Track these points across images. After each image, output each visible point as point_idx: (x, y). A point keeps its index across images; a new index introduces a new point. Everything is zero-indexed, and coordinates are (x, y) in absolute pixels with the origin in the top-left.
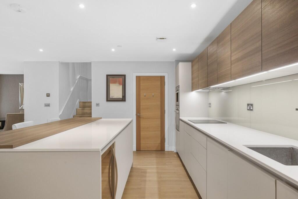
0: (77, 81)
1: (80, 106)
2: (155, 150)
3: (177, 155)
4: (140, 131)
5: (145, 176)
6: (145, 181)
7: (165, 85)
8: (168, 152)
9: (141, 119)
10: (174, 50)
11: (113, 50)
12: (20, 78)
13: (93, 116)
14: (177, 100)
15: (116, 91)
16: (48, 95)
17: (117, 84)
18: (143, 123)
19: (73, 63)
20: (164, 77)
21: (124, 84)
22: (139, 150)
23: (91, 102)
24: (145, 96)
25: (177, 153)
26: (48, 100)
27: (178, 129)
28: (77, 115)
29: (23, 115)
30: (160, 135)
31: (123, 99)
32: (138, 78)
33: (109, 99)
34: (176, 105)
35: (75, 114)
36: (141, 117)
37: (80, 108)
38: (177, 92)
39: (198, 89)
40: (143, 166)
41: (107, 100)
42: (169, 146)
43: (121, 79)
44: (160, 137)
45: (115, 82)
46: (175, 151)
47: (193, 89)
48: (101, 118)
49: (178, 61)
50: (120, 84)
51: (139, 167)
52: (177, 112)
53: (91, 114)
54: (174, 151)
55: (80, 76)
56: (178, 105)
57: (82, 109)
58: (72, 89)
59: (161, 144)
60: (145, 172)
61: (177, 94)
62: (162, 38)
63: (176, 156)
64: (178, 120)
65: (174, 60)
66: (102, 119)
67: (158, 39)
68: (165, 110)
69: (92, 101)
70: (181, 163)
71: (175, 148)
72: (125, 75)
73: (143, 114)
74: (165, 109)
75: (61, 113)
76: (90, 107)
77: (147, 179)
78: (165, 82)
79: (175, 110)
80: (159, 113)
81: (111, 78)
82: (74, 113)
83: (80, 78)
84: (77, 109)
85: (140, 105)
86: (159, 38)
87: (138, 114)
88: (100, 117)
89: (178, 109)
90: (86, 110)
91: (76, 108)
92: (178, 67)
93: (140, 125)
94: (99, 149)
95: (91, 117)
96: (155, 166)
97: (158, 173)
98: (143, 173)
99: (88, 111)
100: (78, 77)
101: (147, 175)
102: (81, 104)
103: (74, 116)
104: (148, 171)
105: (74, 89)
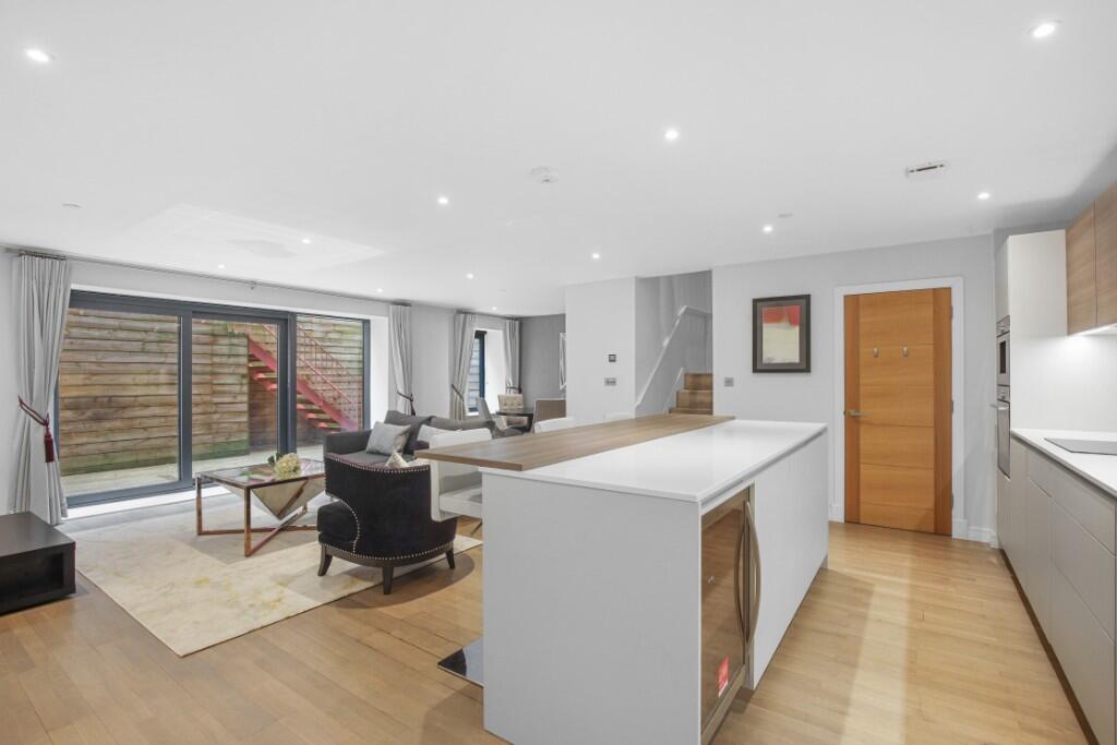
0: (678, 322)
1: (685, 384)
2: (913, 528)
3: (1001, 557)
4: (859, 463)
5: (867, 605)
6: (864, 618)
7: (951, 317)
8: (966, 542)
9: (863, 428)
10: (984, 196)
11: (768, 229)
12: (558, 322)
13: (717, 411)
14: (1003, 367)
15: (781, 342)
16: (612, 358)
17: (784, 324)
18: (867, 439)
19: (670, 279)
20: (949, 290)
21: (804, 322)
22: (855, 521)
23: (711, 375)
24: (876, 356)
25: (1003, 553)
26: (612, 371)
27: (1003, 468)
28: (678, 406)
29: (563, 403)
30: (932, 482)
31: (804, 366)
32: (853, 304)
33: (759, 366)
34: (1000, 385)
35: (675, 405)
36: (862, 419)
37: (686, 388)
38: (1002, 340)
39: (1097, 326)
40: (864, 574)
41: (755, 370)
42: (968, 524)
43: (797, 308)
44: (932, 490)
45: (776, 319)
46: (995, 545)
47: (1073, 327)
48: (733, 418)
49: (1002, 234)
50: (792, 322)
51: (846, 571)
52: (1001, 408)
53: (710, 405)
54: (988, 545)
55: (687, 309)
56: (1004, 386)
57: (691, 393)
58: (666, 342)
59: (935, 513)
60: (869, 593)
61: (1003, 346)
62: (928, 166)
63: (994, 560)
64: (1006, 438)
65: (990, 231)
66: (736, 421)
67: (912, 171)
68: (952, 403)
69: (715, 373)
70: (1012, 589)
71: (994, 533)
72: (809, 296)
73: (867, 410)
74: (953, 398)
75: (639, 403)
76: (710, 387)
77: (872, 613)
78: (951, 309)
79: (995, 402)
80: (927, 410)
81: (765, 310)
82: (671, 402)
83: (685, 312)
84: (678, 393)
85: (858, 385)
86: (915, 168)
87: (853, 413)
88: (731, 415)
89: (1004, 397)
90: (701, 396)
91: (677, 389)
92: (1005, 254)
93: (858, 445)
94: (695, 497)
95: (711, 413)
96: (906, 581)
97: (911, 602)
98: (860, 593)
99: (707, 399)
100: (682, 310)
101: (874, 601)
102: (690, 379)
103: (670, 411)
104: (878, 589)
105: (671, 342)
